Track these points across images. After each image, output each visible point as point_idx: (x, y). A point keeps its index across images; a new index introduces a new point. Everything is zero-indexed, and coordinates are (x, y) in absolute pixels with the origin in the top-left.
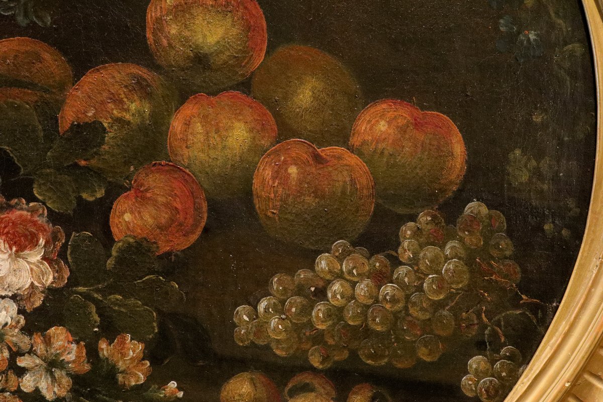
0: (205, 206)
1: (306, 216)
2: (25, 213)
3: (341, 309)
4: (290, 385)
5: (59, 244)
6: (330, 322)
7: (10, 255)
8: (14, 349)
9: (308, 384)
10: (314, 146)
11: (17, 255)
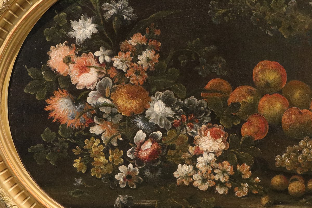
0: (268, 126)
1: (297, 129)
2: (217, 128)
3: (306, 157)
4: (291, 179)
5: (227, 137)
6: (303, 161)
7: (213, 140)
8: (213, 167)
9: (296, 179)
10: (300, 109)
11: (215, 140)
